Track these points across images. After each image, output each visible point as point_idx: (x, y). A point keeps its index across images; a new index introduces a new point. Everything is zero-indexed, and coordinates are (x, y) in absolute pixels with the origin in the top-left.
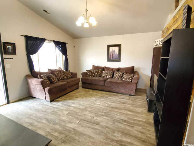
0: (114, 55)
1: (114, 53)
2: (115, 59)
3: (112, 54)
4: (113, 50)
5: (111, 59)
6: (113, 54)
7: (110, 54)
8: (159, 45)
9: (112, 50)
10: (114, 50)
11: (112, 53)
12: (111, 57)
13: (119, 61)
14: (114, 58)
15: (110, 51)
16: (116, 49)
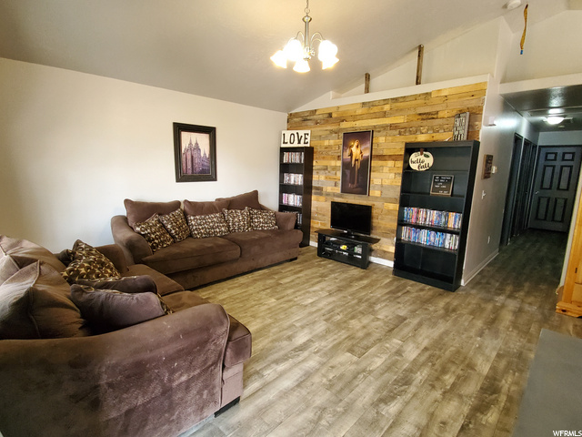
0: (196, 161)
1: (195, 152)
2: (201, 172)
3: (189, 158)
4: (194, 144)
5: (190, 172)
6: (192, 157)
7: (183, 157)
8: (299, 143)
9: (191, 144)
10: (197, 144)
11: (189, 153)
12: (189, 167)
13: (213, 178)
14: (198, 168)
15: (185, 145)
16: (203, 141)
